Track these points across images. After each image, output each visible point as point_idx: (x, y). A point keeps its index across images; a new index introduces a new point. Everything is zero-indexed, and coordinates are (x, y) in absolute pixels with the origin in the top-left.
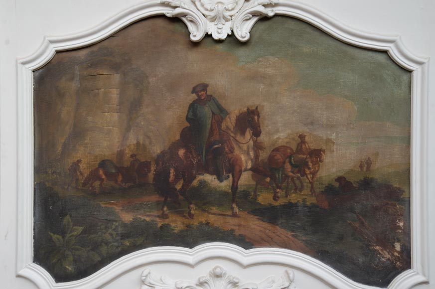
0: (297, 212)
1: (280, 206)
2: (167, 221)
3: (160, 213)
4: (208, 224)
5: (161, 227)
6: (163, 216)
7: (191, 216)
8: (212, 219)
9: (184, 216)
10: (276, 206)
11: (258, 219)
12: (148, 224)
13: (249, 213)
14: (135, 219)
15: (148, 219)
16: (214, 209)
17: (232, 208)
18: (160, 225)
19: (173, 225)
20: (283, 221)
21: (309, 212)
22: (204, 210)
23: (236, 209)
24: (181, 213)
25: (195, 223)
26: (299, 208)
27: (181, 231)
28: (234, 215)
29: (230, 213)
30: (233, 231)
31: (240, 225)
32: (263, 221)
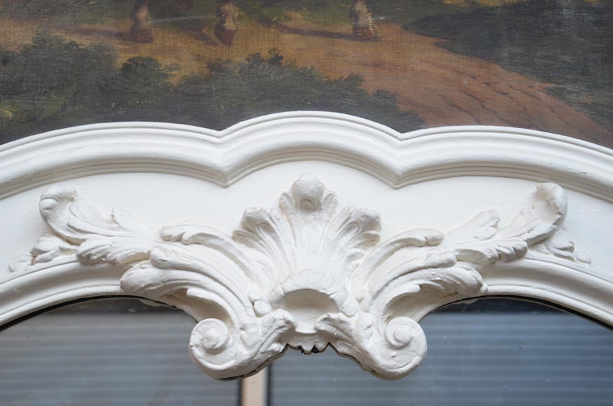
0: (559, 24)
1: (505, 7)
2: (144, 51)
3: (125, 27)
4: (276, 60)
5: (126, 68)
6: (136, 36)
7: (224, 36)
8: (290, 45)
9: (203, 37)
10: (492, 8)
11: (436, 44)
12: (83, 55)
13: (406, 28)
14: (41, 42)
15: (85, 42)
16: (298, 18)
17: (354, 16)
18: (122, 59)
19: (165, 62)
20: (518, 50)
21: (596, 23)
22: (266, 22)
23: (367, 19)
24: (193, 30)
25: (237, 56)
26: (565, 12)
27: (192, 81)
28: (361, 35)
29: (346, 28)
30: (355, 80)
31: (378, 64)
32: (451, 50)
